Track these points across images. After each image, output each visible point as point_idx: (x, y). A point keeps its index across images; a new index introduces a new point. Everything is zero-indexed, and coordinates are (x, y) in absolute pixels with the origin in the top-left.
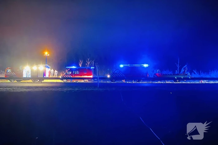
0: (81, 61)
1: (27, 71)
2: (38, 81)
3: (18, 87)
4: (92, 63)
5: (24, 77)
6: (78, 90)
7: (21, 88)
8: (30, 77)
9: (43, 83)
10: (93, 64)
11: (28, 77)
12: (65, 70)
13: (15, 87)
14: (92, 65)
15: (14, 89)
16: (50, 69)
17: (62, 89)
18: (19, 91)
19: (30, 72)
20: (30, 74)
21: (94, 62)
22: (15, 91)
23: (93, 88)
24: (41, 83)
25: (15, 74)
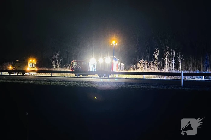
0: (157, 51)
1: (93, 64)
2: (105, 76)
3: (85, 82)
4: (173, 53)
5: (90, 71)
6: (154, 88)
7: (88, 83)
8: (96, 71)
9: (110, 78)
10: (174, 55)
11: (94, 71)
12: (136, 63)
13: (82, 82)
14: (172, 55)
15: (81, 84)
16: (117, 62)
17: (134, 87)
18: (86, 86)
19: (96, 66)
20: (96, 67)
21: (176, 51)
22: (82, 86)
23: (175, 87)
24: (109, 78)
25: (81, 68)
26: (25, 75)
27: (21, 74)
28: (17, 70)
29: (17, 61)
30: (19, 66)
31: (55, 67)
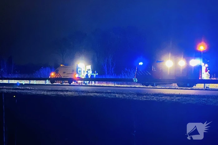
25: (150, 74)
26: (72, 84)
27: (66, 83)
28: (61, 77)
29: (62, 65)
30: (64, 73)
31: (108, 74)
